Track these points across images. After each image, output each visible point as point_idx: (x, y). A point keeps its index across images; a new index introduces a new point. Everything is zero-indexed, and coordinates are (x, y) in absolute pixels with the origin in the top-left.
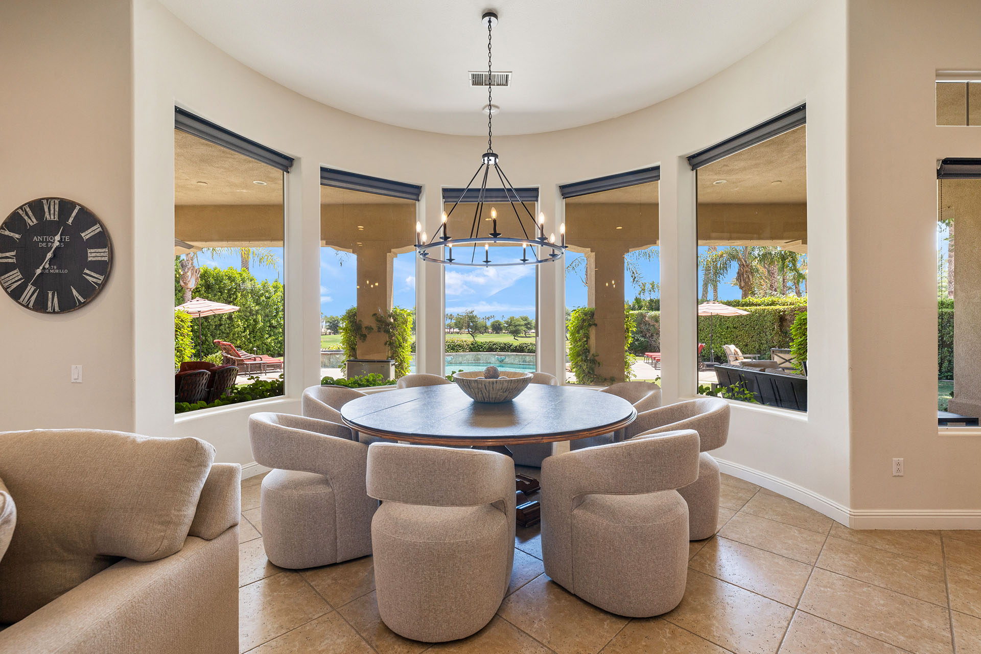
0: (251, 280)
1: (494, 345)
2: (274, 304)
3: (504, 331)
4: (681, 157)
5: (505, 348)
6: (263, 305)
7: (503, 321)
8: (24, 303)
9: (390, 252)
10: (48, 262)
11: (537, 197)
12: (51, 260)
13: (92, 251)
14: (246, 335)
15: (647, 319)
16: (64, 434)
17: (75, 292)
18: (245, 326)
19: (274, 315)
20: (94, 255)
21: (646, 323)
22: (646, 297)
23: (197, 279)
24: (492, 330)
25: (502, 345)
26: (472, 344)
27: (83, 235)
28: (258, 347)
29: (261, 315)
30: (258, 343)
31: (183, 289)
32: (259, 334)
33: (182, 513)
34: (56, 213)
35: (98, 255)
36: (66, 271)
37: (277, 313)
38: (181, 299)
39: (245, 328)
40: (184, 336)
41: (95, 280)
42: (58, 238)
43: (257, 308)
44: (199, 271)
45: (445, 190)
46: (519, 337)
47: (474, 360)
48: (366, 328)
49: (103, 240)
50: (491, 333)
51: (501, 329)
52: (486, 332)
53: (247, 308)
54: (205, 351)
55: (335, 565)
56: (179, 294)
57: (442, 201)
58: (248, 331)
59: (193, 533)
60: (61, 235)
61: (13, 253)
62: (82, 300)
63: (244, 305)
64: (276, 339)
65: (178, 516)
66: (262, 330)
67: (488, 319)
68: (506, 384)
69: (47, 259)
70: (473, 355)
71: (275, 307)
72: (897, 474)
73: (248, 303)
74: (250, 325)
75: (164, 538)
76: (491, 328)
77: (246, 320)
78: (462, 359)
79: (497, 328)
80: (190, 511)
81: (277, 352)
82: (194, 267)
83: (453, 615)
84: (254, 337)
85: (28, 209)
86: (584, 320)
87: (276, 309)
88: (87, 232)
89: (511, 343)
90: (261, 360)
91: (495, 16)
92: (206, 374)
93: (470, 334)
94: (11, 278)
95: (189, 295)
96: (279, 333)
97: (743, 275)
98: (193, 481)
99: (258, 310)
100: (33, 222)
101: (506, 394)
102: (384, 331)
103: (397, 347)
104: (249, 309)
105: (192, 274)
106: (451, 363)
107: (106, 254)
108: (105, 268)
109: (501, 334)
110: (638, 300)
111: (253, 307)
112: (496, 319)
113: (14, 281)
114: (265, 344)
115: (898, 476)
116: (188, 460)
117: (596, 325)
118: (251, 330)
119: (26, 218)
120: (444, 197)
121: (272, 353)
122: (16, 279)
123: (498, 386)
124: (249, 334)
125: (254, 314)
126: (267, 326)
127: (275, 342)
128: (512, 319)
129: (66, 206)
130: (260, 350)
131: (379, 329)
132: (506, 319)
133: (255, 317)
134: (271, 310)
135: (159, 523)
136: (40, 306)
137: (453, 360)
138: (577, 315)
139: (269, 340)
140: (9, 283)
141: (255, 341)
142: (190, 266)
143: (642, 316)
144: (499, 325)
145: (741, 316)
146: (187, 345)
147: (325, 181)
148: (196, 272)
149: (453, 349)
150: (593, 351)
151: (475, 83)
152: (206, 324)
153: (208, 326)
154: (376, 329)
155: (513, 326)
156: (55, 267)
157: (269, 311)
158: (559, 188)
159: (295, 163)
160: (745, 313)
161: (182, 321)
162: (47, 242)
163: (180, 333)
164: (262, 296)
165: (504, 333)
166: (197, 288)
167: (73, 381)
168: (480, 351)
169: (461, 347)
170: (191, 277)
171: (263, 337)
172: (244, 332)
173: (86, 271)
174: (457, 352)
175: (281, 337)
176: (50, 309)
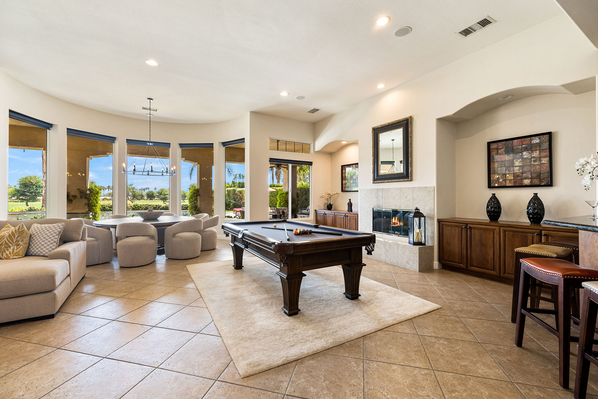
1: (149, 206)
3: (156, 198)
4: (219, 142)
5: (156, 208)
7: (155, 192)
9: (89, 157)
11: (170, 146)
15: (237, 192)
21: (236, 194)
22: (238, 181)
24: (147, 197)
25: (154, 206)
45: (127, 140)
46: (167, 202)
48: (73, 196)
50: (146, 200)
51: (154, 197)
52: (142, 199)
55: (99, 264)
57: (126, 144)
67: (144, 190)
68: (155, 213)
76: (146, 196)
79: (151, 196)
83: (141, 259)
86: (194, 193)
89: (160, 205)
91: (152, 100)
93: (130, 200)
97: (277, 173)
101: (155, 216)
102: (85, 198)
103: (93, 206)
109: (153, 200)
110: (233, 183)
112: (150, 190)
117: (200, 195)
120: (127, 142)
123: (153, 214)
128: (162, 190)
131: (81, 197)
132: (157, 190)
138: (192, 191)
143: (234, 191)
144: (152, 194)
145: (273, 192)
147: (69, 134)
150: (199, 206)
151: (143, 109)
154: (79, 196)
155: (163, 195)
158: (179, 145)
160: (274, 190)
165: (156, 200)
168: (140, 210)
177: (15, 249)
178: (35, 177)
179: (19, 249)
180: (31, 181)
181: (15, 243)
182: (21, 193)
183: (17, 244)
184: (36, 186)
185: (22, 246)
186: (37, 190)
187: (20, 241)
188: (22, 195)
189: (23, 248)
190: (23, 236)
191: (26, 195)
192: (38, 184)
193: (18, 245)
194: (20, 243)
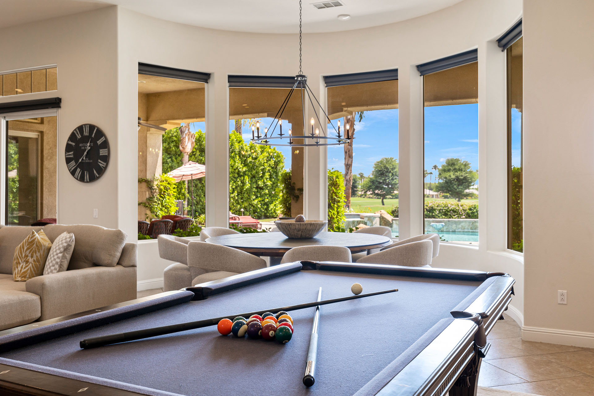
0: (239, 142)
2: (261, 165)
4: (490, 42)
6: (250, 166)
8: (76, 177)
10: (85, 157)
12: (86, 155)
13: (102, 150)
14: (234, 196)
16: (86, 226)
17: (95, 172)
18: (234, 187)
19: (260, 176)
20: (102, 152)
23: (192, 143)
26: (470, 209)
27: (98, 142)
28: (245, 208)
29: (248, 176)
30: (246, 204)
31: (182, 153)
32: (246, 195)
33: (115, 253)
34: (88, 132)
35: (104, 152)
36: (91, 161)
37: (264, 174)
38: (180, 163)
39: (233, 189)
40: (170, 196)
41: (102, 165)
42: (88, 144)
43: (245, 169)
44: (194, 136)
47: (471, 229)
49: (106, 145)
53: (235, 169)
54: (199, 211)
56: (179, 158)
58: (236, 192)
59: (118, 264)
60: (90, 143)
61: (72, 153)
62: (98, 176)
63: (232, 167)
64: (263, 201)
65: (114, 254)
66: (249, 191)
69: (84, 155)
70: (470, 222)
71: (262, 167)
72: (561, 303)
73: (237, 164)
74: (238, 186)
75: (109, 259)
77: (235, 182)
78: (456, 227)
80: (118, 254)
81: (263, 214)
82: (190, 132)
84: (242, 198)
85: (78, 130)
87: (263, 170)
88: (99, 141)
90: (239, 220)
92: (170, 223)
94: (71, 165)
95: (186, 158)
96: (266, 194)
98: (119, 244)
99: (246, 171)
100: (79, 137)
104: (237, 171)
105: (189, 139)
106: (442, 231)
107: (107, 152)
108: (106, 159)
111: (240, 168)
113: (72, 166)
114: (252, 206)
115: (562, 304)
116: (118, 236)
118: (239, 191)
119: (77, 135)
121: (259, 215)
122: (73, 165)
124: (237, 196)
125: (242, 175)
126: (254, 187)
127: (261, 204)
129: (92, 127)
130: (247, 211)
133: (242, 178)
134: (258, 171)
135: (108, 255)
136: (82, 179)
137: (445, 228)
139: (255, 202)
140: (71, 167)
141: (242, 202)
142: (186, 132)
146: (172, 203)
148: (192, 137)
149: (446, 215)
152: (200, 185)
153: (202, 188)
156: (88, 159)
157: (256, 172)
159: (212, 76)
161: (169, 184)
162: (85, 147)
163: (167, 193)
164: (249, 157)
166: (193, 152)
167: (94, 217)
169: (455, 212)
170: (188, 142)
171: (250, 199)
172: (233, 193)
173: (99, 161)
174: (450, 218)
175: (267, 198)
176: (85, 181)
177: (24, 267)
178: (392, 160)
179: (27, 268)
180: (387, 165)
181: (24, 258)
182: (376, 185)
183: (25, 260)
184: (393, 174)
185: (31, 264)
186: (392, 179)
187: (29, 257)
188: (377, 188)
189: (32, 268)
190: (32, 249)
191: (382, 188)
192: (394, 171)
193: (27, 262)
194: (29, 259)
